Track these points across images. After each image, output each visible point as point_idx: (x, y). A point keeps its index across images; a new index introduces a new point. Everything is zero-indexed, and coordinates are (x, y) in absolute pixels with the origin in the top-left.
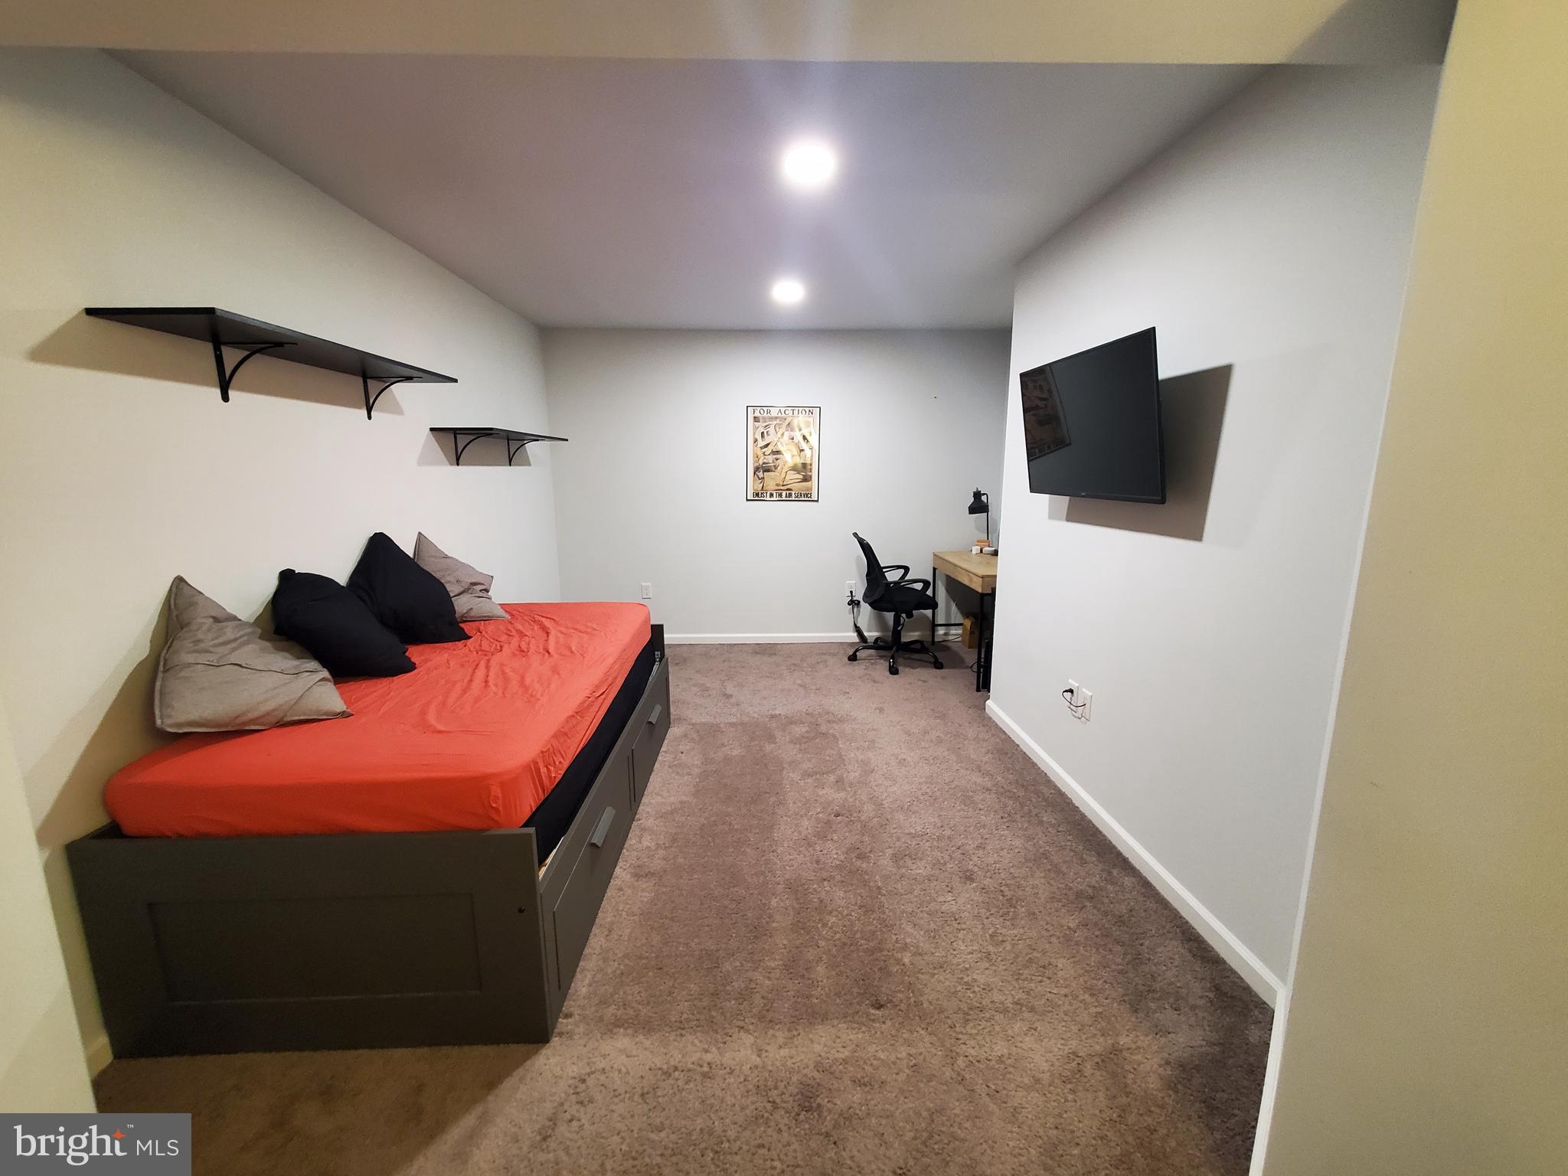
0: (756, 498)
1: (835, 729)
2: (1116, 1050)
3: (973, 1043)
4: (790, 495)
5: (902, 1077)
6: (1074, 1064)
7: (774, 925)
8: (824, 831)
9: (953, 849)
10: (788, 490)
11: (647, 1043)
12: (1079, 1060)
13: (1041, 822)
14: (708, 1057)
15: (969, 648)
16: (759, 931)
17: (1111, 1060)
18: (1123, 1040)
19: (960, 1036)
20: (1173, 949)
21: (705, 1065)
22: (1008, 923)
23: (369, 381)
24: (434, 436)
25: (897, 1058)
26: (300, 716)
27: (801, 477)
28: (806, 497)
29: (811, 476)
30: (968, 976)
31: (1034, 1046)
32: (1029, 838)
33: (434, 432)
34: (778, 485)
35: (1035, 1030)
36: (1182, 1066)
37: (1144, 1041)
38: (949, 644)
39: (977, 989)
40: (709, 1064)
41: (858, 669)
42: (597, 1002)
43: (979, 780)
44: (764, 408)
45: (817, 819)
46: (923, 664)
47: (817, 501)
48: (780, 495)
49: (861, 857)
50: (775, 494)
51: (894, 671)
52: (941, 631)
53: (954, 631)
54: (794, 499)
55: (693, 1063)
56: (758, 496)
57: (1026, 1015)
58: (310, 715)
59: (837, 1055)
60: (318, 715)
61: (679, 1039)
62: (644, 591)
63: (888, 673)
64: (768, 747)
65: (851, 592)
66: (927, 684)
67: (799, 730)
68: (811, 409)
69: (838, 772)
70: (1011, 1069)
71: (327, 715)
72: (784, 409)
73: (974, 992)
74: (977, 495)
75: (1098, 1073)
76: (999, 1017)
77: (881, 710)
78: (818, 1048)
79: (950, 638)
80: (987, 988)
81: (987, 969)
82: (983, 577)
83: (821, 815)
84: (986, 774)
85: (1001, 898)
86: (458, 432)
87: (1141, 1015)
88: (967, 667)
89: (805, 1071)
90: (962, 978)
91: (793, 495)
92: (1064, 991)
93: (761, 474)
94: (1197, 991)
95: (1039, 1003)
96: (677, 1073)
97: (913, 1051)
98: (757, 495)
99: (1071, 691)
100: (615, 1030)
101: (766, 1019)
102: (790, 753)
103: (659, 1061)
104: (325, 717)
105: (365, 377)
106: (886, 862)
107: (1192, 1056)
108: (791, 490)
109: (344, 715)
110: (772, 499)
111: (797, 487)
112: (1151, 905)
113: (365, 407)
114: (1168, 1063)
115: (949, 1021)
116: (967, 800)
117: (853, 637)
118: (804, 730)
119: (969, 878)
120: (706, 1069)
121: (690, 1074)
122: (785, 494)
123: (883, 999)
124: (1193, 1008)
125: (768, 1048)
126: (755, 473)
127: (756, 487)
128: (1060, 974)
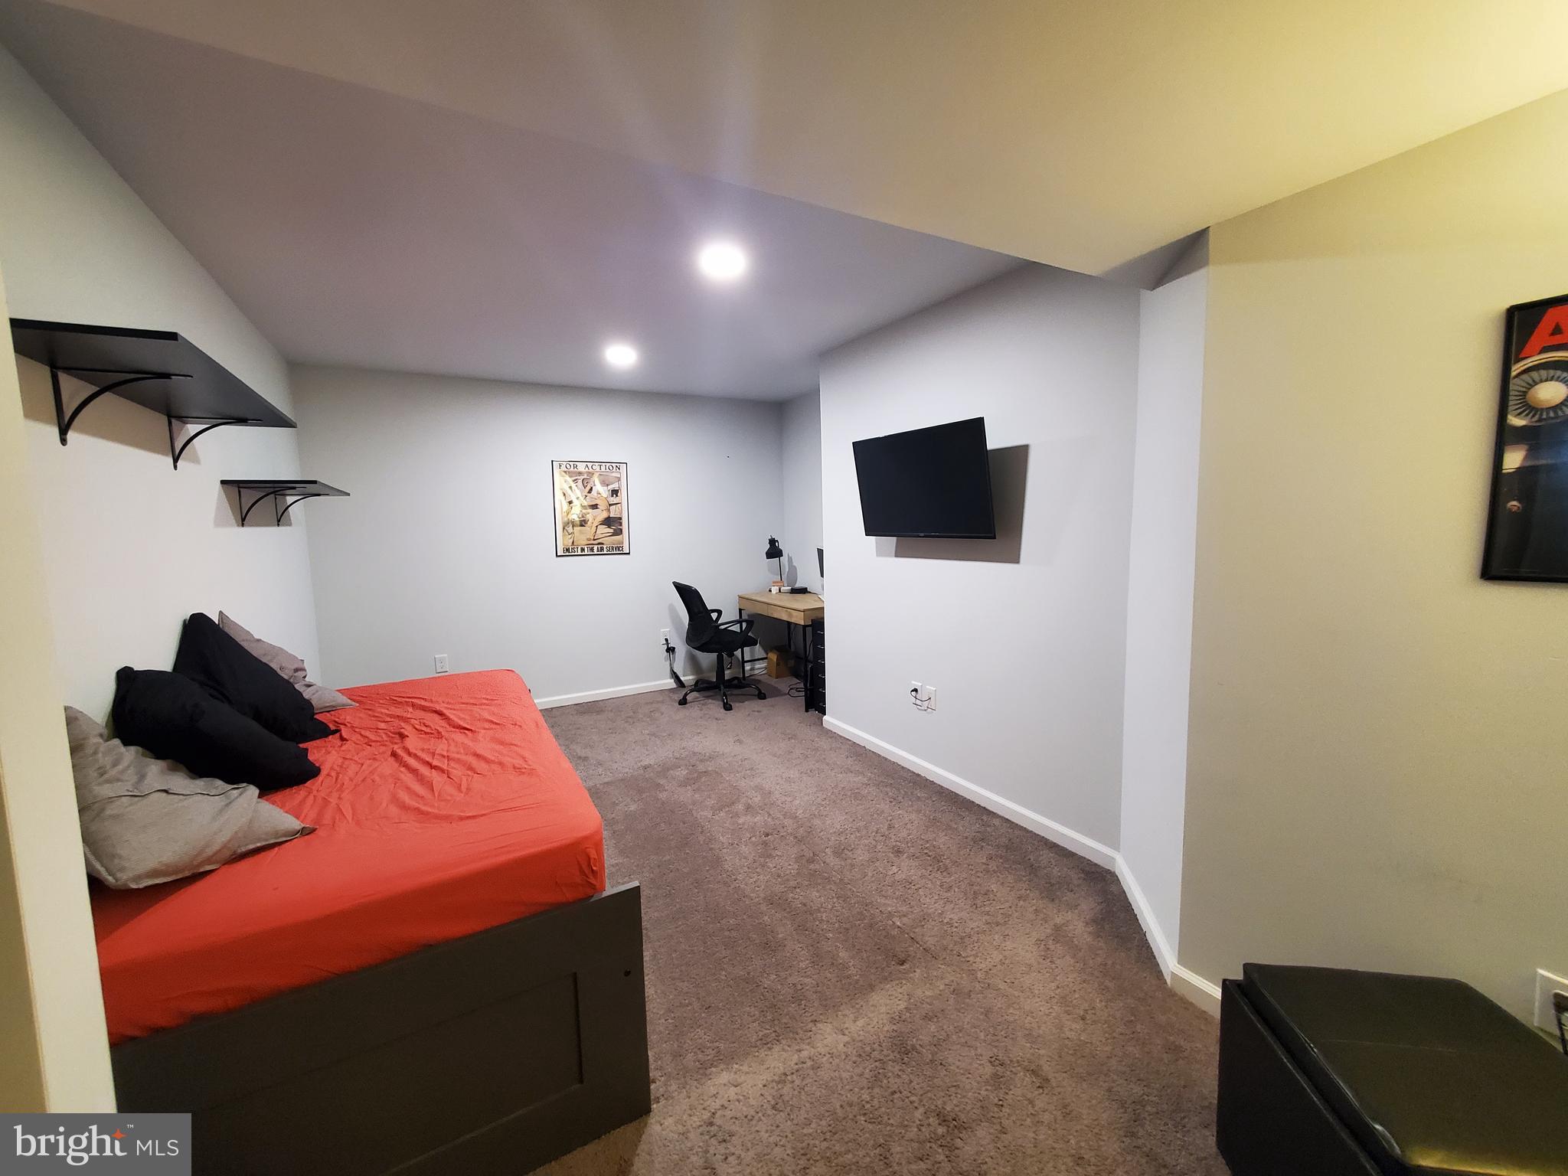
0: (567, 554)
1: (710, 766)
2: (1057, 928)
3: (978, 959)
4: (602, 549)
5: (952, 1001)
6: (1042, 946)
7: (780, 936)
8: (766, 850)
9: (874, 834)
10: (599, 544)
11: (745, 1068)
12: (1043, 943)
13: (919, 798)
14: (805, 1054)
15: (777, 678)
16: (769, 946)
17: (1058, 934)
18: (1058, 920)
19: (968, 959)
20: (1046, 856)
21: (808, 1060)
22: (945, 874)
23: (173, 421)
24: (225, 492)
25: (940, 991)
26: (255, 843)
27: (612, 531)
28: (618, 550)
29: (621, 530)
30: (945, 918)
31: (1014, 945)
32: (919, 811)
33: (225, 486)
34: (589, 540)
35: (1008, 935)
36: (1094, 921)
37: (1069, 916)
38: (757, 678)
39: (956, 925)
40: (810, 1058)
41: (693, 711)
42: (671, 1058)
43: (856, 779)
44: (570, 463)
45: (754, 844)
46: (749, 697)
47: (629, 554)
48: (592, 550)
49: (810, 861)
50: (586, 549)
51: (728, 707)
52: (748, 667)
53: (759, 665)
54: (605, 552)
55: (797, 1064)
56: (569, 552)
57: (997, 928)
58: (267, 840)
59: (899, 1008)
60: (276, 838)
61: (769, 1053)
62: (438, 665)
63: (723, 710)
64: (663, 796)
65: (666, 640)
66: (760, 714)
67: (681, 773)
68: (618, 465)
69: (743, 800)
70: (1011, 966)
71: (285, 836)
72: (592, 464)
73: (956, 927)
74: (773, 542)
75: (1058, 945)
76: (982, 937)
77: (740, 741)
78: (883, 1009)
79: (756, 672)
80: (961, 920)
81: (953, 909)
82: (804, 611)
83: (753, 839)
84: (858, 773)
85: (929, 858)
86: (241, 485)
87: (1057, 901)
88: (786, 694)
89: (885, 1029)
90: (942, 921)
91: (605, 549)
92: (1007, 905)
93: (570, 529)
94: (1075, 877)
95: (1000, 919)
96: (789, 1078)
97: (947, 981)
98: (568, 550)
99: (916, 690)
100: (708, 1072)
101: (829, 1007)
102: (686, 795)
103: (766, 1076)
104: (285, 839)
105: (170, 416)
106: (833, 861)
107: (1095, 914)
108: (603, 544)
109: (305, 832)
110: (583, 553)
111: (609, 541)
112: (1017, 832)
113: (171, 455)
114: (1087, 924)
115: (955, 952)
116: (857, 796)
117: (671, 683)
118: (685, 772)
119: (898, 852)
120: (809, 1063)
121: (801, 1072)
122: (596, 548)
123: (902, 956)
124: (1078, 886)
125: (846, 1025)
126: (564, 529)
127: (566, 543)
128: (998, 894)
